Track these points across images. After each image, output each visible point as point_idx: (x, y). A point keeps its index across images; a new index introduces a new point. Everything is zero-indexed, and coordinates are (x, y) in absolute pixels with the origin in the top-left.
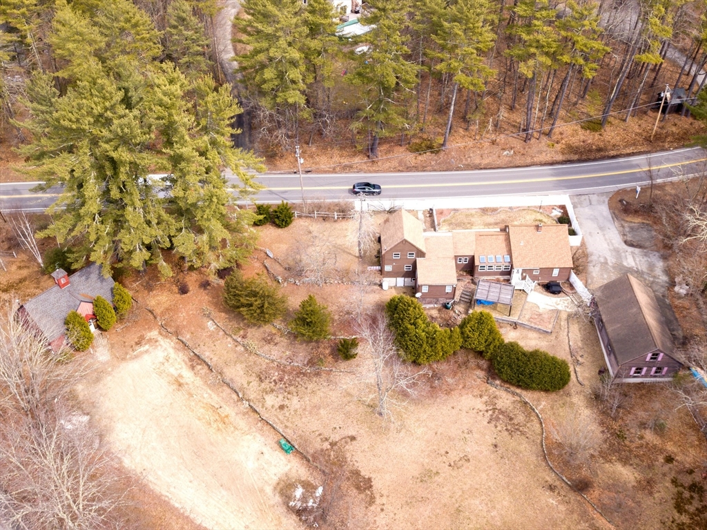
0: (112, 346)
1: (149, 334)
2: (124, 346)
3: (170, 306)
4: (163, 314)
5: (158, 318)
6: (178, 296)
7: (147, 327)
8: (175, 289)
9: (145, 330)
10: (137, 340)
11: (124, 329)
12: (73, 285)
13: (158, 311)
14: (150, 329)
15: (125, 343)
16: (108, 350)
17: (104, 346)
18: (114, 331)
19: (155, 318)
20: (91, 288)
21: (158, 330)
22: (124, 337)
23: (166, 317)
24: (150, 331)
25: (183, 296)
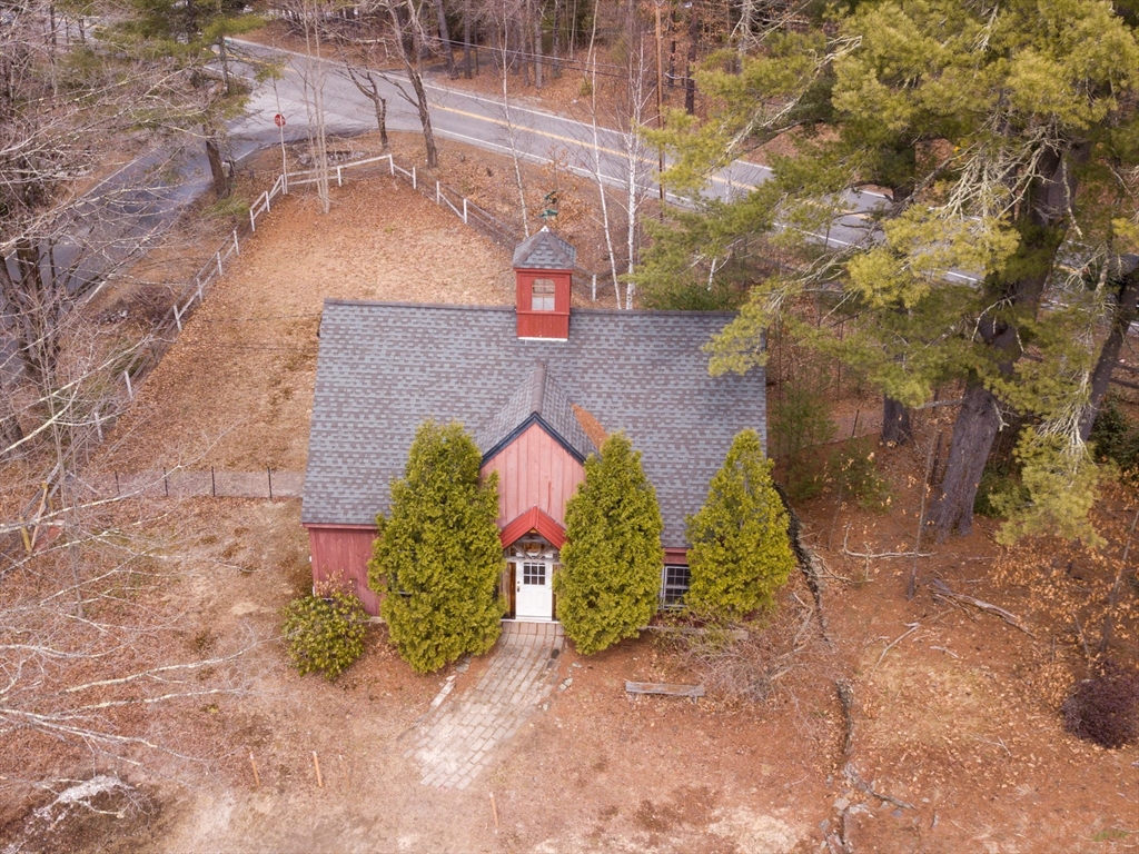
0: (531, 743)
1: (742, 815)
2: (581, 783)
3: (964, 750)
4: (894, 762)
5: (853, 770)
6: (1050, 727)
7: (766, 770)
8: (1056, 679)
9: (746, 777)
10: (661, 797)
11: (661, 707)
12: (574, 351)
13: (881, 733)
14: (772, 795)
15: (601, 766)
16: (500, 745)
17: (508, 713)
18: (615, 684)
19: (843, 757)
20: (640, 411)
21: (803, 830)
22: (624, 736)
23: (899, 791)
24: (761, 807)
25: (1078, 747)
